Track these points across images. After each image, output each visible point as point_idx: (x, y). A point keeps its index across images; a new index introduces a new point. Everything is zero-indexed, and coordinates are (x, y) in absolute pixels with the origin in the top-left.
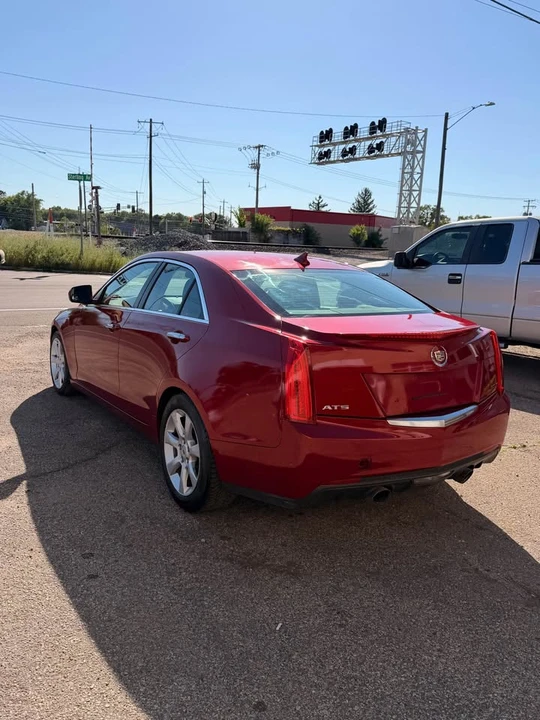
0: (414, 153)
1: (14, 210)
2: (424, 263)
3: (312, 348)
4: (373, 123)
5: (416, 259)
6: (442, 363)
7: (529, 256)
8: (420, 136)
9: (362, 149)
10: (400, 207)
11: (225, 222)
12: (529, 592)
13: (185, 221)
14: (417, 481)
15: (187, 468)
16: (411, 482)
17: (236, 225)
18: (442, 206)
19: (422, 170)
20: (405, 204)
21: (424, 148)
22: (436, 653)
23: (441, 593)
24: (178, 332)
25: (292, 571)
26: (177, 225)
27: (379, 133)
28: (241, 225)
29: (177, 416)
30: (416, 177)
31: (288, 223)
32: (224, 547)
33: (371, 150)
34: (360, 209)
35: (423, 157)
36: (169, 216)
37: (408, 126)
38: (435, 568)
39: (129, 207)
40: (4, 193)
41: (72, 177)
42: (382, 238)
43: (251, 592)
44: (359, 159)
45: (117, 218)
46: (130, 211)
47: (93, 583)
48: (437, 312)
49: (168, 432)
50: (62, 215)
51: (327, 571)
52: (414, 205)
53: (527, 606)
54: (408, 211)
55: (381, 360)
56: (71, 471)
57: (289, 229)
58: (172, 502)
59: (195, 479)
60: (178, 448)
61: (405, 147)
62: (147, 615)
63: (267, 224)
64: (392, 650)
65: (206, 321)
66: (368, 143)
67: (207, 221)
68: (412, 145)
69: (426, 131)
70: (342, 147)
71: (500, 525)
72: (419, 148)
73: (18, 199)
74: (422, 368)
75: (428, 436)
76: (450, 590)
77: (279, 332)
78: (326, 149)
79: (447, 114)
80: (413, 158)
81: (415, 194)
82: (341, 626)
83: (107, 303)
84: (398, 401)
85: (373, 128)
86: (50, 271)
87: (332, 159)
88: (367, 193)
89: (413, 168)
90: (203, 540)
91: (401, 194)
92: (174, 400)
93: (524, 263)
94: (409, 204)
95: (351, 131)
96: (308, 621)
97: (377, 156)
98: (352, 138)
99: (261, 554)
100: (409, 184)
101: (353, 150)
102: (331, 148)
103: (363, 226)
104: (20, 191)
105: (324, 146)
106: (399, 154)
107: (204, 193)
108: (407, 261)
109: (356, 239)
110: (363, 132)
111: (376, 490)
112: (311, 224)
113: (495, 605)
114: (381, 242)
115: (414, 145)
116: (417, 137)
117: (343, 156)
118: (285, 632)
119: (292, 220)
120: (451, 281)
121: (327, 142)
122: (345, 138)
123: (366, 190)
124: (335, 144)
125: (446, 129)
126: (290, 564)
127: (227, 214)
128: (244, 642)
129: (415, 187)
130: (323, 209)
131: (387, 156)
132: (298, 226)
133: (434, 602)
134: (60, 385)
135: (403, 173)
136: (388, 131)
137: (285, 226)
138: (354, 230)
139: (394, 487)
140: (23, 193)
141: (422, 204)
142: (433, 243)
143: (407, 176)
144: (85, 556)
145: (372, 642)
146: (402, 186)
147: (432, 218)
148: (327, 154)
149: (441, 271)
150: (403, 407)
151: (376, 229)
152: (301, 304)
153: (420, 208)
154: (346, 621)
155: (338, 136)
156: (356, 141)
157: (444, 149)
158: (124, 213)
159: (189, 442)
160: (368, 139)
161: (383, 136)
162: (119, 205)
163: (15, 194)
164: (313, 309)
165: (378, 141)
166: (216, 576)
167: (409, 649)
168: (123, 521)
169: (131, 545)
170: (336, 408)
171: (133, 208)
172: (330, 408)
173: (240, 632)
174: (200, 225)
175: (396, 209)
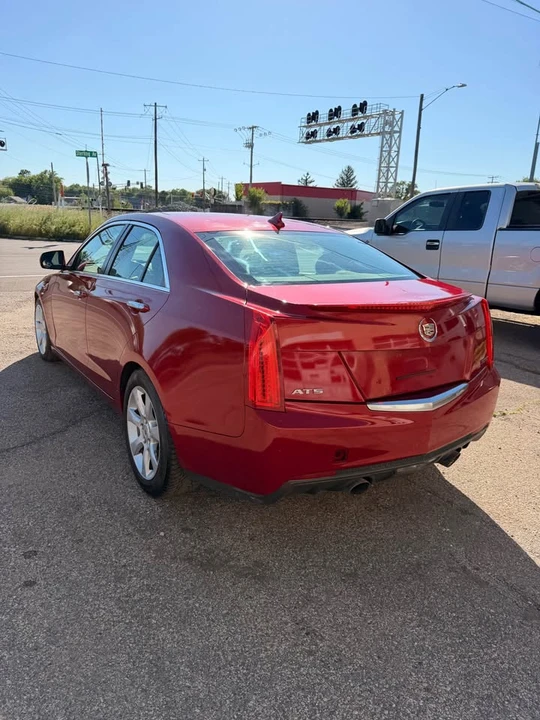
0: (391, 133)
1: (38, 188)
2: (403, 230)
3: (279, 322)
4: (355, 106)
5: (395, 227)
6: (430, 337)
7: (506, 222)
8: (397, 117)
9: (345, 129)
10: (379, 182)
11: (224, 197)
12: (525, 599)
13: (189, 196)
14: (399, 470)
15: (149, 450)
16: (394, 472)
17: (233, 199)
18: (416, 182)
19: (399, 148)
20: (383, 179)
21: (401, 129)
22: (423, 694)
23: (426, 602)
24: (138, 301)
25: (257, 574)
26: (182, 199)
27: (360, 114)
28: (238, 199)
29: (138, 393)
30: (393, 154)
31: (279, 197)
32: (184, 543)
33: (353, 130)
34: (343, 184)
35: (400, 137)
36: (174, 192)
37: (386, 108)
38: (419, 565)
39: (138, 183)
40: (29, 172)
41: (80, 154)
42: (363, 211)
43: (208, 605)
44: (342, 138)
45: (128, 194)
46: (139, 187)
47: (29, 592)
48: (422, 278)
49: (131, 409)
50: (80, 192)
51: (298, 574)
52: (391, 180)
53: (525, 619)
54: (386, 186)
55: (361, 335)
56: (36, 447)
57: (279, 202)
58: (135, 483)
59: (156, 463)
60: (141, 428)
61: (384, 128)
62: (82, 641)
63: (260, 199)
64: (371, 691)
65: (167, 289)
66: (350, 124)
67: (207, 196)
68: (390, 125)
69: (402, 113)
70: (327, 127)
71: (486, 509)
72: (396, 129)
73: (41, 177)
74: (406, 342)
75: (409, 422)
76: (436, 598)
77: (244, 303)
78: (313, 130)
79: (422, 96)
80: (391, 137)
81: (392, 170)
82: (310, 653)
83: (82, 269)
84: (380, 382)
85: (355, 111)
86: (62, 241)
87: (318, 138)
88: (349, 171)
89: (390, 147)
90: (162, 534)
91: (380, 170)
92: (134, 376)
93: (501, 229)
94: (387, 179)
95: (336, 113)
96: (272, 646)
97: (358, 136)
98: (336, 119)
99: (224, 551)
100: (387, 162)
101: (336, 131)
102: (317, 129)
103: (346, 200)
104: (43, 171)
105: (310, 126)
106: (378, 134)
107: (204, 170)
108: (387, 227)
109: (340, 211)
110: (346, 113)
111: (353, 483)
112: (299, 198)
113: (488, 619)
114: (363, 214)
115: (391, 125)
116: (394, 118)
117: (328, 135)
118: (243, 664)
119: (282, 194)
120: (429, 247)
121: (314, 123)
122: (330, 119)
123: (349, 168)
124: (321, 125)
125: (421, 110)
126: (257, 564)
127: (225, 190)
128: (192, 680)
129: (393, 164)
130: (311, 185)
131: (367, 135)
132: (288, 199)
133: (420, 615)
134: (43, 351)
135: (382, 151)
136: (368, 113)
137: (276, 200)
138: (339, 203)
139: (373, 478)
140: (46, 172)
141: (399, 181)
142: (411, 211)
143: (385, 154)
144: (27, 555)
145: (347, 678)
146: (381, 163)
147: (407, 193)
148: (314, 134)
149: (419, 237)
150: (386, 390)
151: (358, 203)
152: (271, 271)
153: (397, 184)
154: (316, 645)
155: (323, 117)
156: (340, 121)
157: (419, 128)
158: (134, 189)
159: (150, 423)
160: (350, 120)
161: (364, 117)
162: (129, 182)
163: (39, 173)
164: (285, 276)
165: (359, 122)
166: (170, 583)
167: (390, 689)
168: (78, 507)
169: (81, 541)
170: (308, 391)
171: (142, 184)
172: (300, 392)
173: (189, 665)
174: (202, 200)
175: (375, 184)
